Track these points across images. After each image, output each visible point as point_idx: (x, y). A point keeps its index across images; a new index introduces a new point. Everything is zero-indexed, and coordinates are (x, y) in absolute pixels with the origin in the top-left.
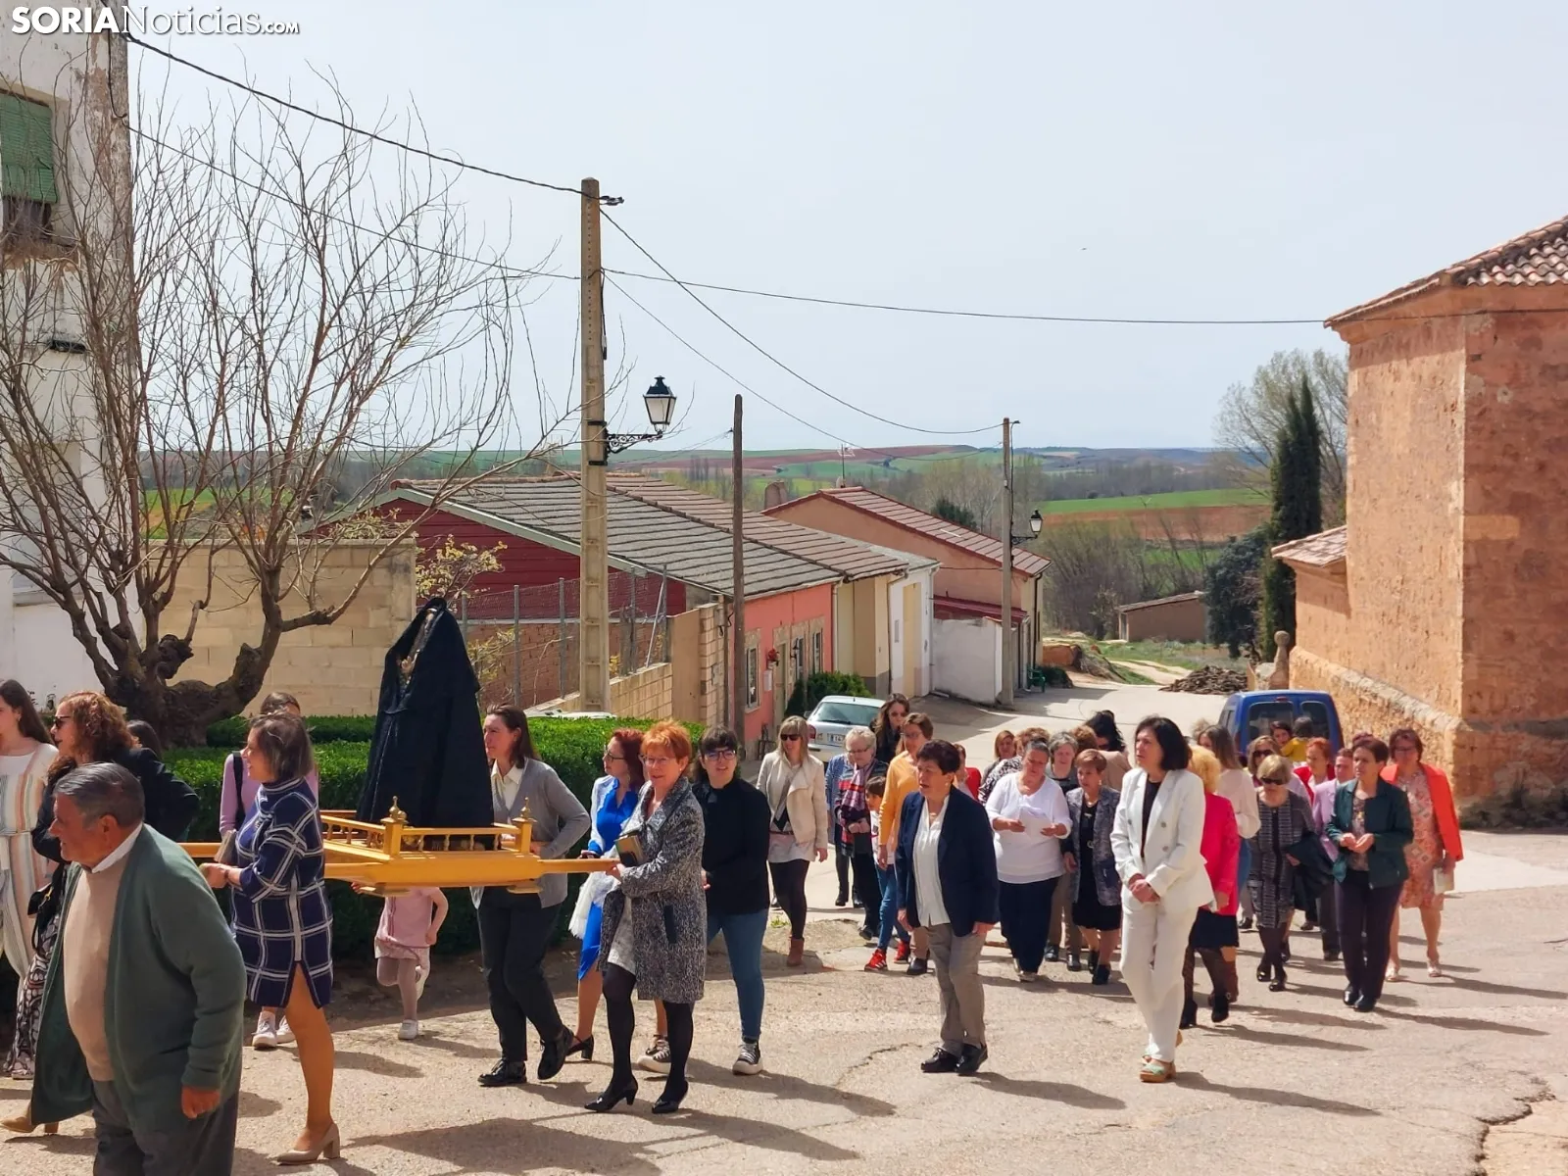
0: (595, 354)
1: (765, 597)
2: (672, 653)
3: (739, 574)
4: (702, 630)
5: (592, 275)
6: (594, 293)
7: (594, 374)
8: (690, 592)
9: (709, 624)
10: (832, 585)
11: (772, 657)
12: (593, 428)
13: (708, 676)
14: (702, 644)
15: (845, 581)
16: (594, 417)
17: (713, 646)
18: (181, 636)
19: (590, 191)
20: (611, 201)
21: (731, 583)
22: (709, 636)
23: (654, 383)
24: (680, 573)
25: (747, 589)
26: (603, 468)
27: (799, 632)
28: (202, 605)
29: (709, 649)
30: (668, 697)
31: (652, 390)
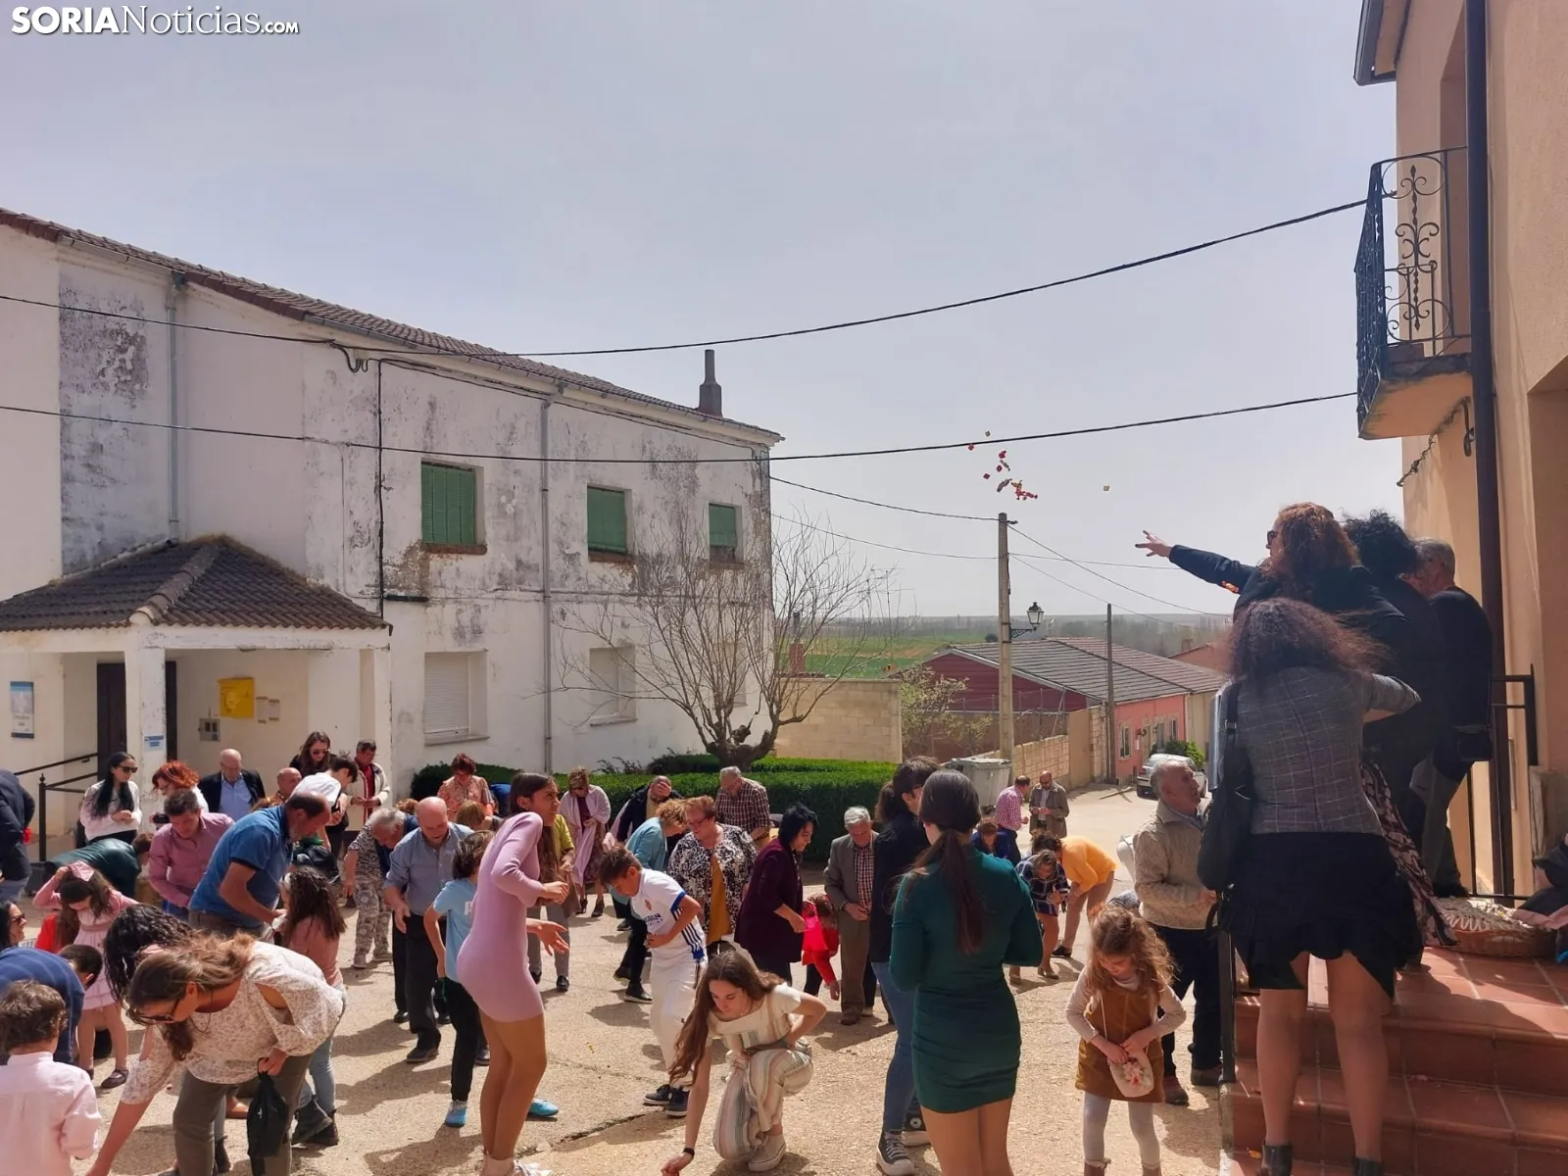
0: (1005, 592)
1: (1129, 703)
2: (1068, 730)
3: (1111, 691)
4: (1091, 719)
5: (1004, 557)
6: (1005, 564)
7: (1004, 601)
8: (1088, 701)
9: (1094, 717)
10: (1184, 695)
11: (1139, 733)
12: (1004, 626)
13: (1095, 741)
14: (1090, 726)
15: (1191, 694)
16: (1004, 621)
17: (1098, 727)
18: (747, 726)
19: (1003, 518)
20: (1013, 523)
21: (1107, 696)
22: (1095, 722)
23: (1032, 605)
24: (1085, 690)
25: (1115, 700)
26: (1010, 645)
27: (1159, 719)
28: (756, 713)
29: (1095, 729)
30: (1066, 751)
31: (1030, 609)
